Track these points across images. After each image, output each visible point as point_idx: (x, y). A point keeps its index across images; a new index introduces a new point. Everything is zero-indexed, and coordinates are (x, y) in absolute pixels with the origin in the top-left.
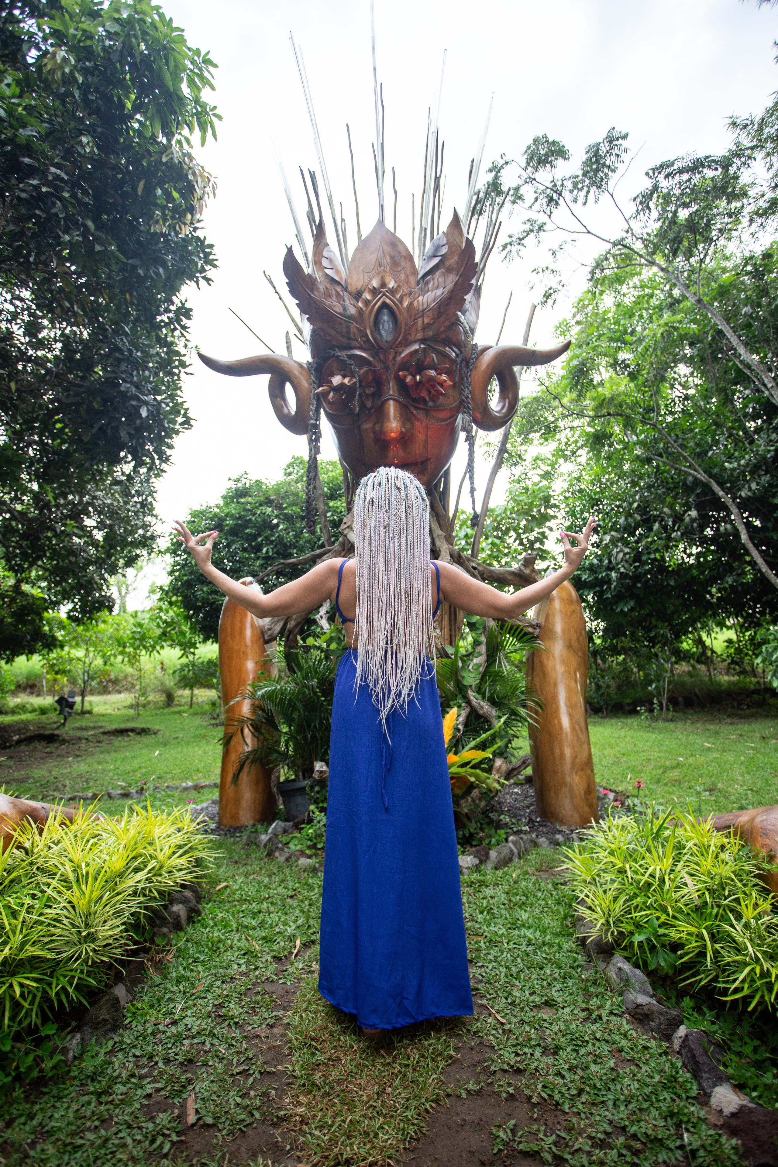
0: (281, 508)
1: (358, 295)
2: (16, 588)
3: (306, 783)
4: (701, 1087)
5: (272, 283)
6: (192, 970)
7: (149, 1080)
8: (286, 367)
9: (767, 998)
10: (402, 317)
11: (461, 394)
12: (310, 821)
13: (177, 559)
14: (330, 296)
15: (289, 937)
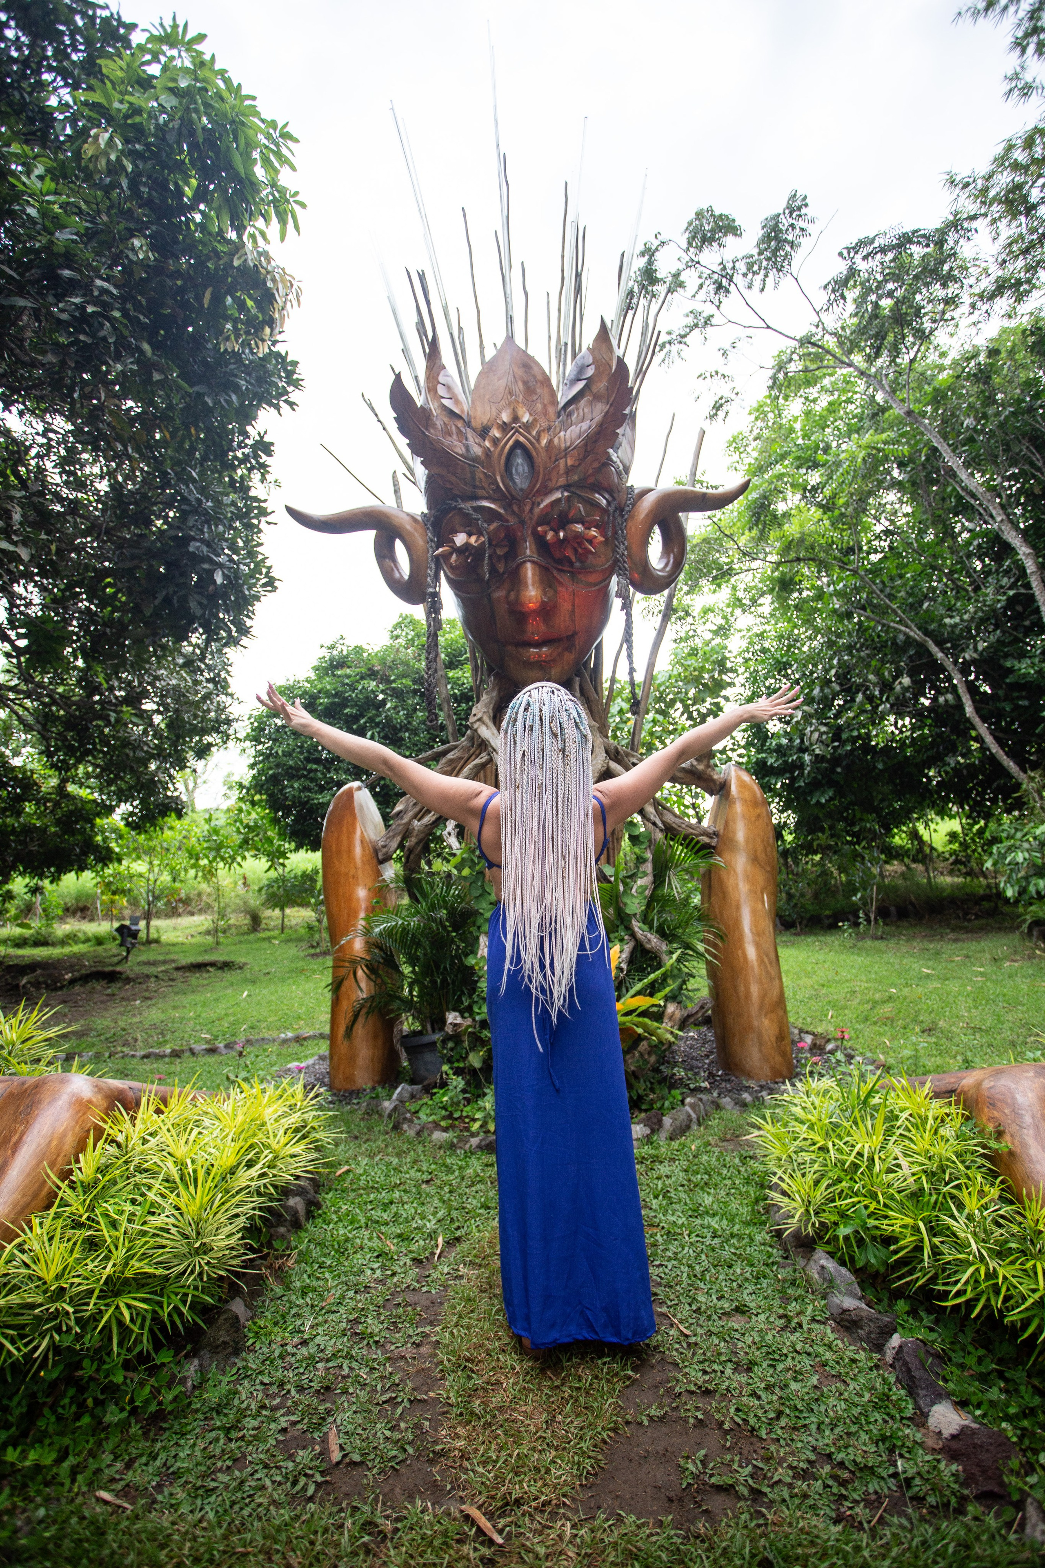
0: (388, 681)
1: (484, 432)
2: (60, 789)
3: (437, 1037)
4: (917, 1406)
5: (373, 409)
6: (318, 1278)
7: (282, 1411)
8: (396, 522)
9: (993, 1302)
10: (540, 459)
11: (614, 551)
12: (444, 1085)
13: (260, 747)
14: (450, 434)
15: (430, 1235)
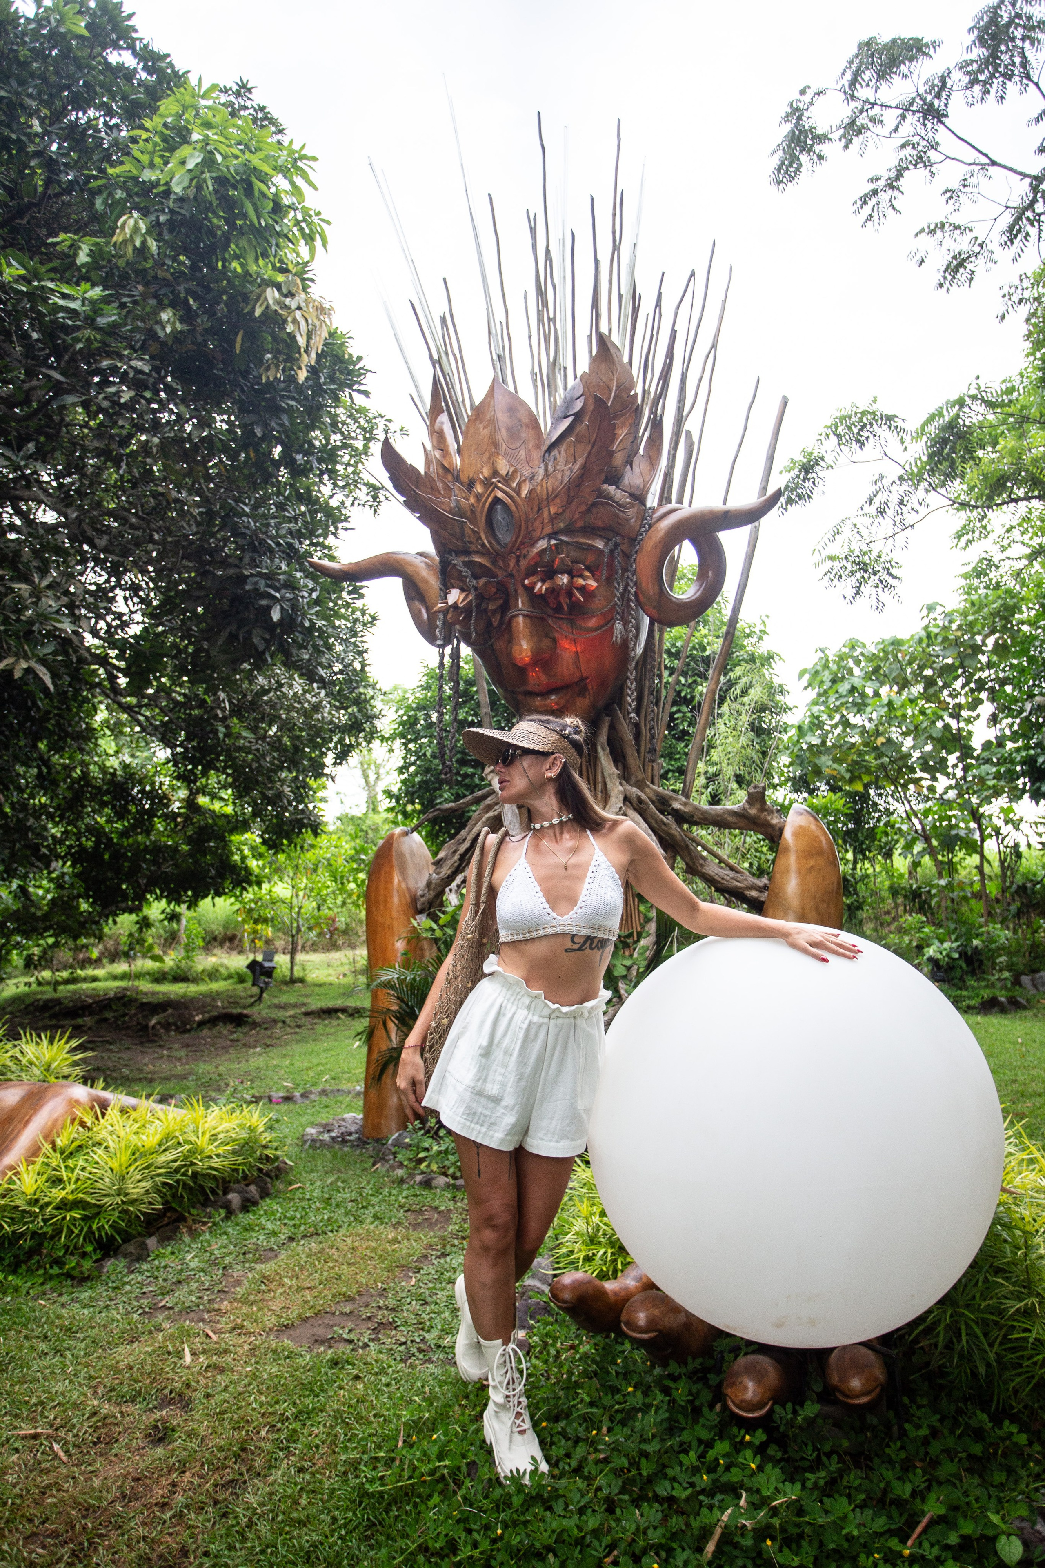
1: (469, 487)
2: (190, 804)
8: (409, 570)
10: (521, 512)
14: (438, 491)
